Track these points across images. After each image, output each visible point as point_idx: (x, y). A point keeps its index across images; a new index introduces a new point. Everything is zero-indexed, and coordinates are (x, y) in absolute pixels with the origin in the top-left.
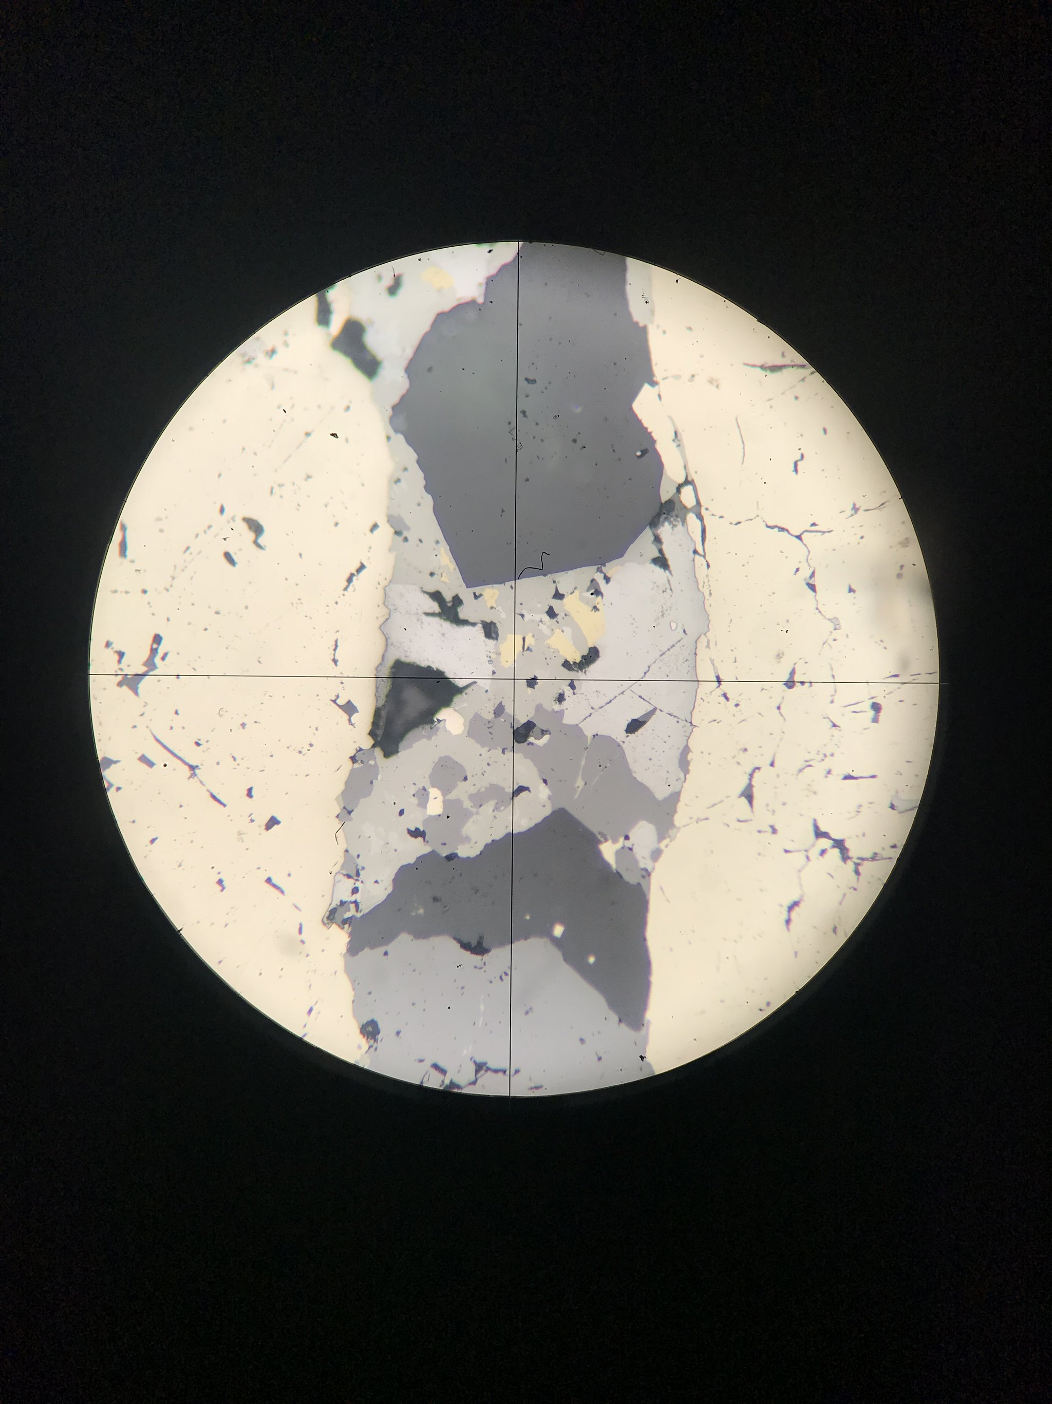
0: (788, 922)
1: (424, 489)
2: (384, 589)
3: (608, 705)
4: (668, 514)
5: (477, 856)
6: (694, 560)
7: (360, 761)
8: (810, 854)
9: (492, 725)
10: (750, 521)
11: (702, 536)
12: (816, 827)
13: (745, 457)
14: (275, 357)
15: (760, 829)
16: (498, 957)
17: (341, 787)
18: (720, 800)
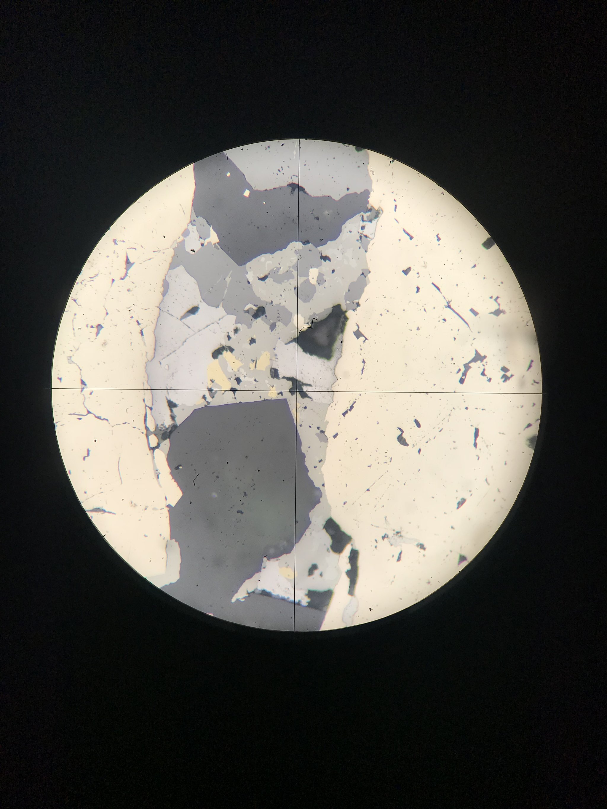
1: (306, 455)
2: (333, 402)
3: (209, 324)
4: (166, 432)
5: (291, 242)
6: (153, 404)
7: (355, 303)
9: (278, 318)
10: (118, 424)
11: (147, 418)
13: (118, 460)
14: (383, 535)
15: (123, 243)
16: (284, 181)
18: (146, 262)
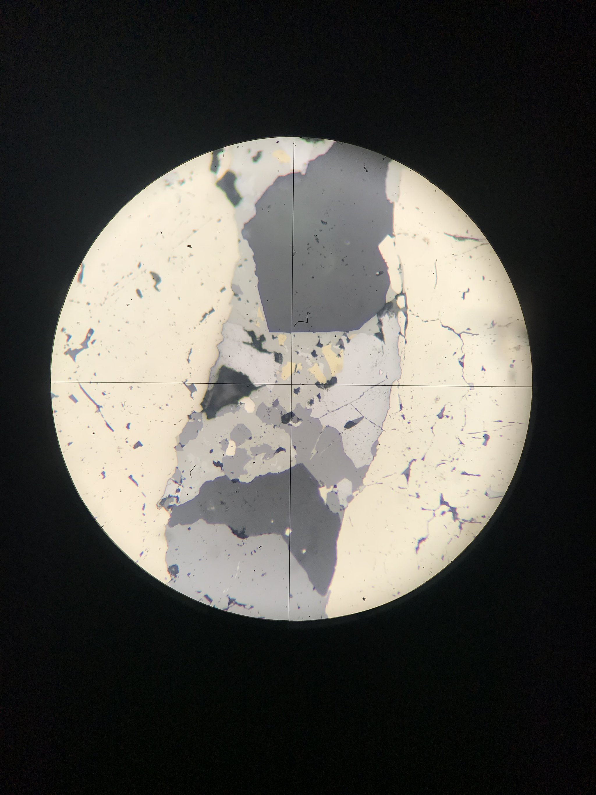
0: (417, 549)
1: (254, 273)
2: (223, 325)
3: (337, 410)
4: (388, 310)
5: (249, 482)
6: (398, 338)
7: (193, 419)
8: (436, 513)
9: (270, 411)
10: (433, 321)
11: (405, 325)
12: (442, 499)
13: (437, 285)
14: (184, 185)
15: (410, 494)
16: (252, 541)
17: (180, 431)
18: (390, 474)
